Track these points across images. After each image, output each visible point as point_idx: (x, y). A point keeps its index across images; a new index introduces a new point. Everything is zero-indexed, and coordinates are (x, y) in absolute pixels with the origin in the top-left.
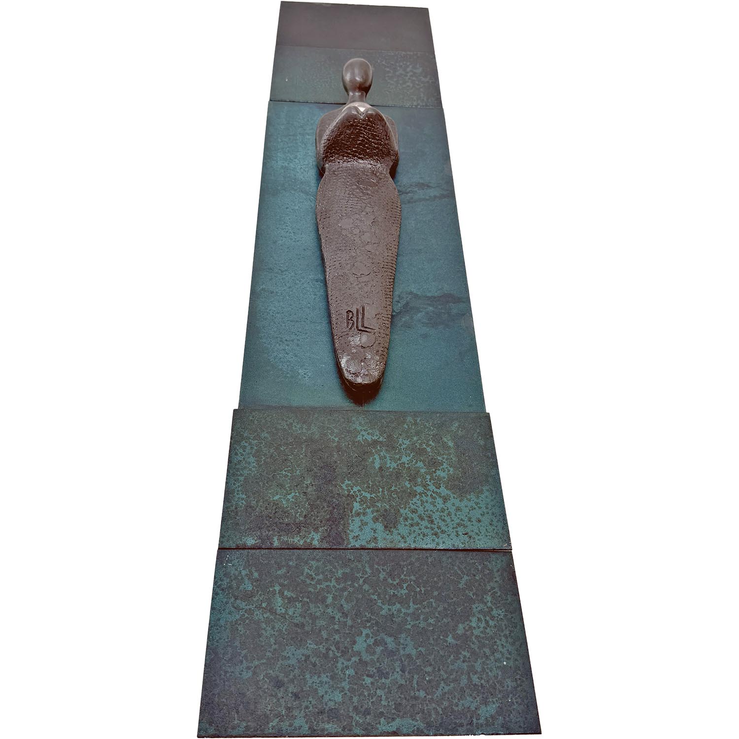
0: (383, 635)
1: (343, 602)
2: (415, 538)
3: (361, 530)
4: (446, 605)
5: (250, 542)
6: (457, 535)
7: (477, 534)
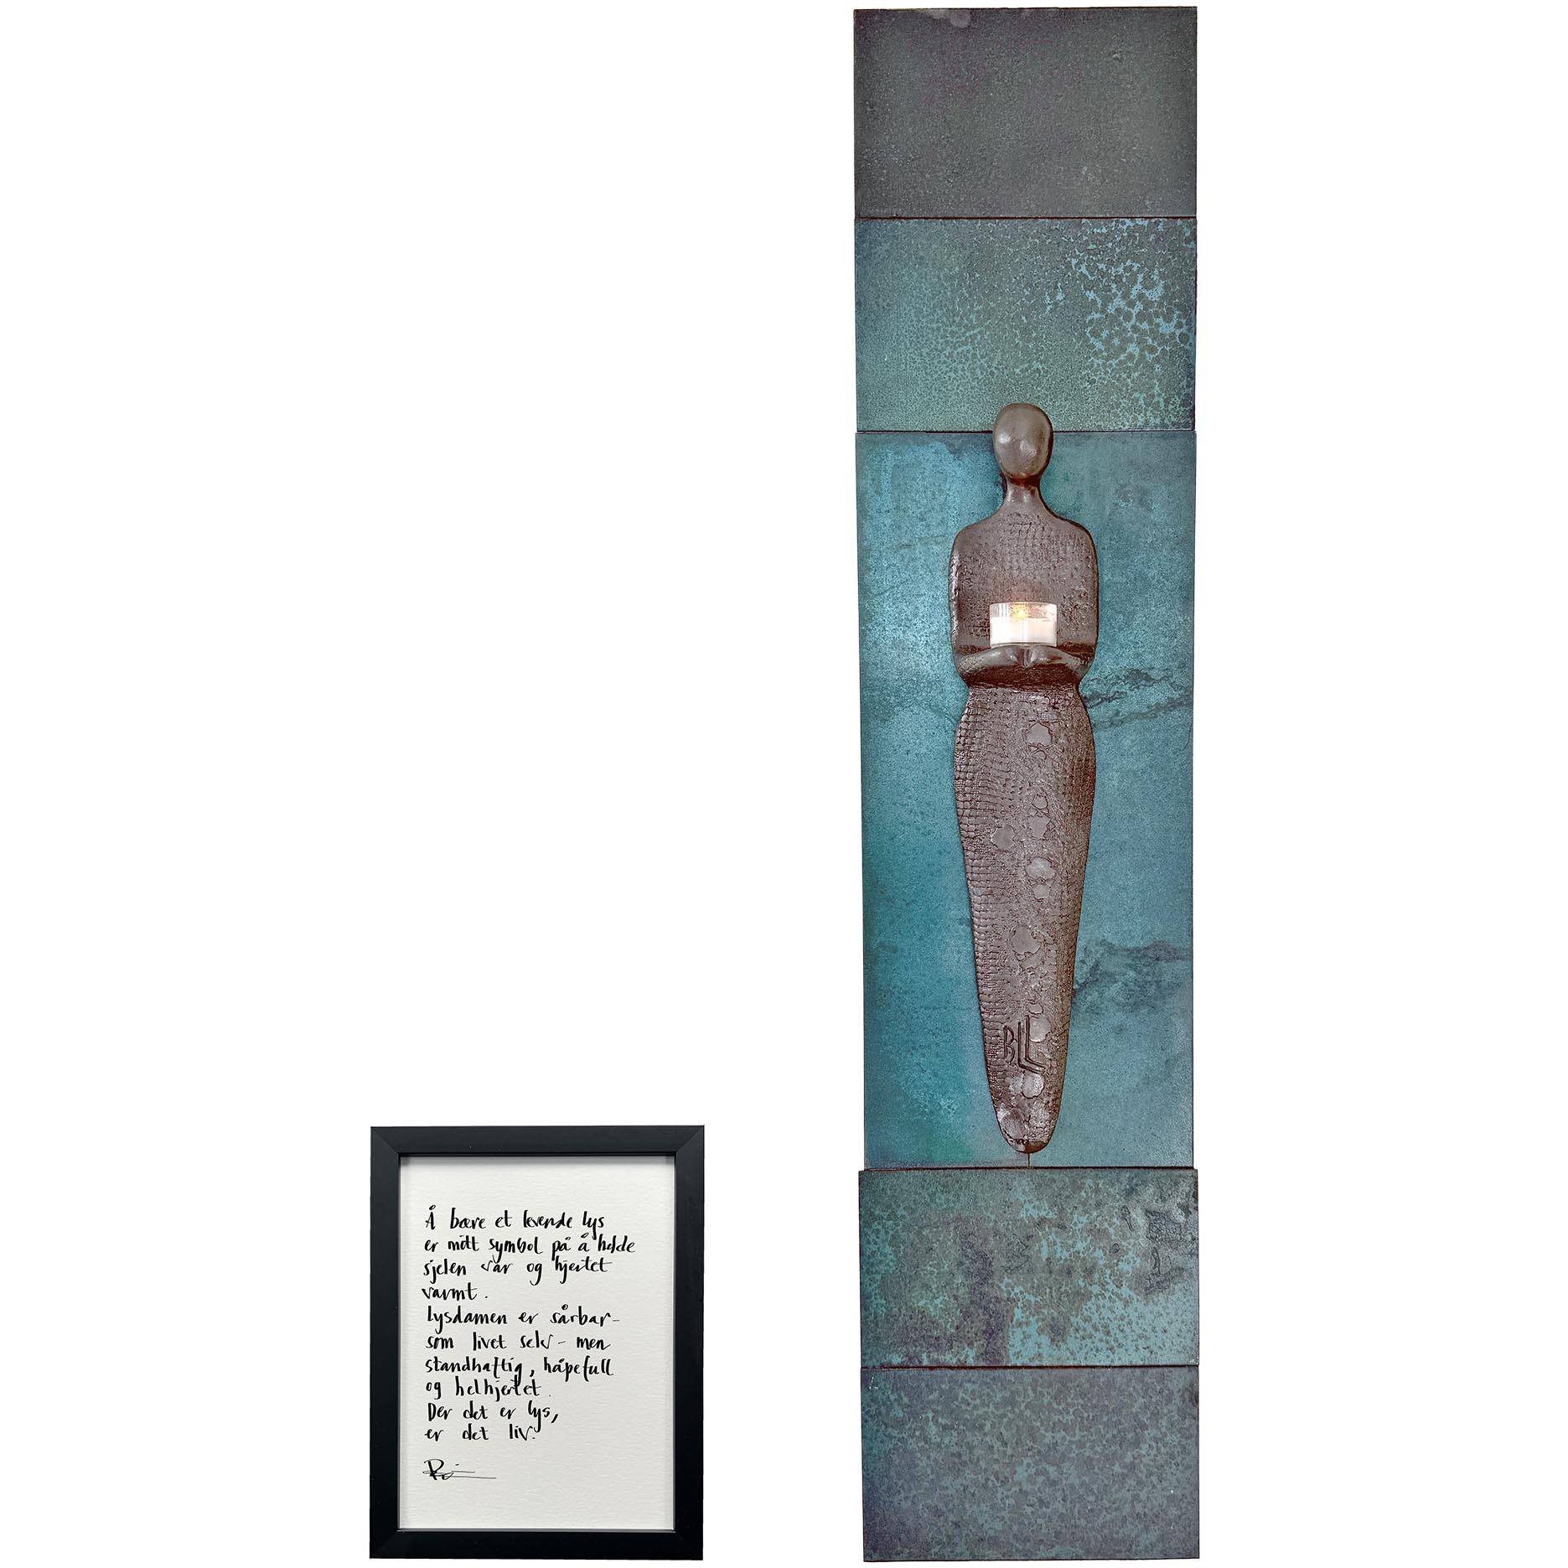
0: (1044, 1464)
1: (1002, 1430)
2: (1087, 1353)
3: (1023, 1344)
4: (1115, 1432)
5: (896, 1360)
6: (1137, 1349)
7: (1160, 1347)
